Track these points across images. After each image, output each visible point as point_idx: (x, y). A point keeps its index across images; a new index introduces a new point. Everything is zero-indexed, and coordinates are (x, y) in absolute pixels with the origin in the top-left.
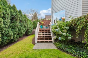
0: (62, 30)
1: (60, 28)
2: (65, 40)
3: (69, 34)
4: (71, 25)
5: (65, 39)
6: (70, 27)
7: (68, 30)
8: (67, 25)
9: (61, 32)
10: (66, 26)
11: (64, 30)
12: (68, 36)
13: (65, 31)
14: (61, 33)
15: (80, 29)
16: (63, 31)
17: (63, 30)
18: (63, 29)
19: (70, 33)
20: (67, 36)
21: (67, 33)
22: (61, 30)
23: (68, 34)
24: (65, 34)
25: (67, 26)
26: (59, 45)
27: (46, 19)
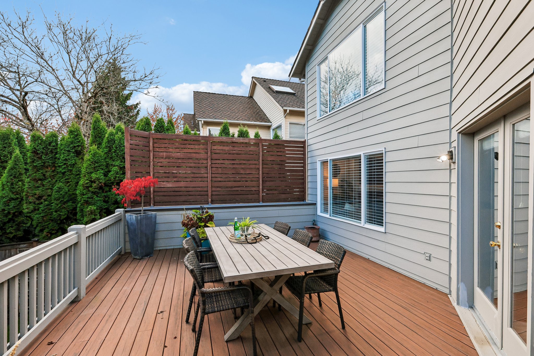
27: (201, 121)
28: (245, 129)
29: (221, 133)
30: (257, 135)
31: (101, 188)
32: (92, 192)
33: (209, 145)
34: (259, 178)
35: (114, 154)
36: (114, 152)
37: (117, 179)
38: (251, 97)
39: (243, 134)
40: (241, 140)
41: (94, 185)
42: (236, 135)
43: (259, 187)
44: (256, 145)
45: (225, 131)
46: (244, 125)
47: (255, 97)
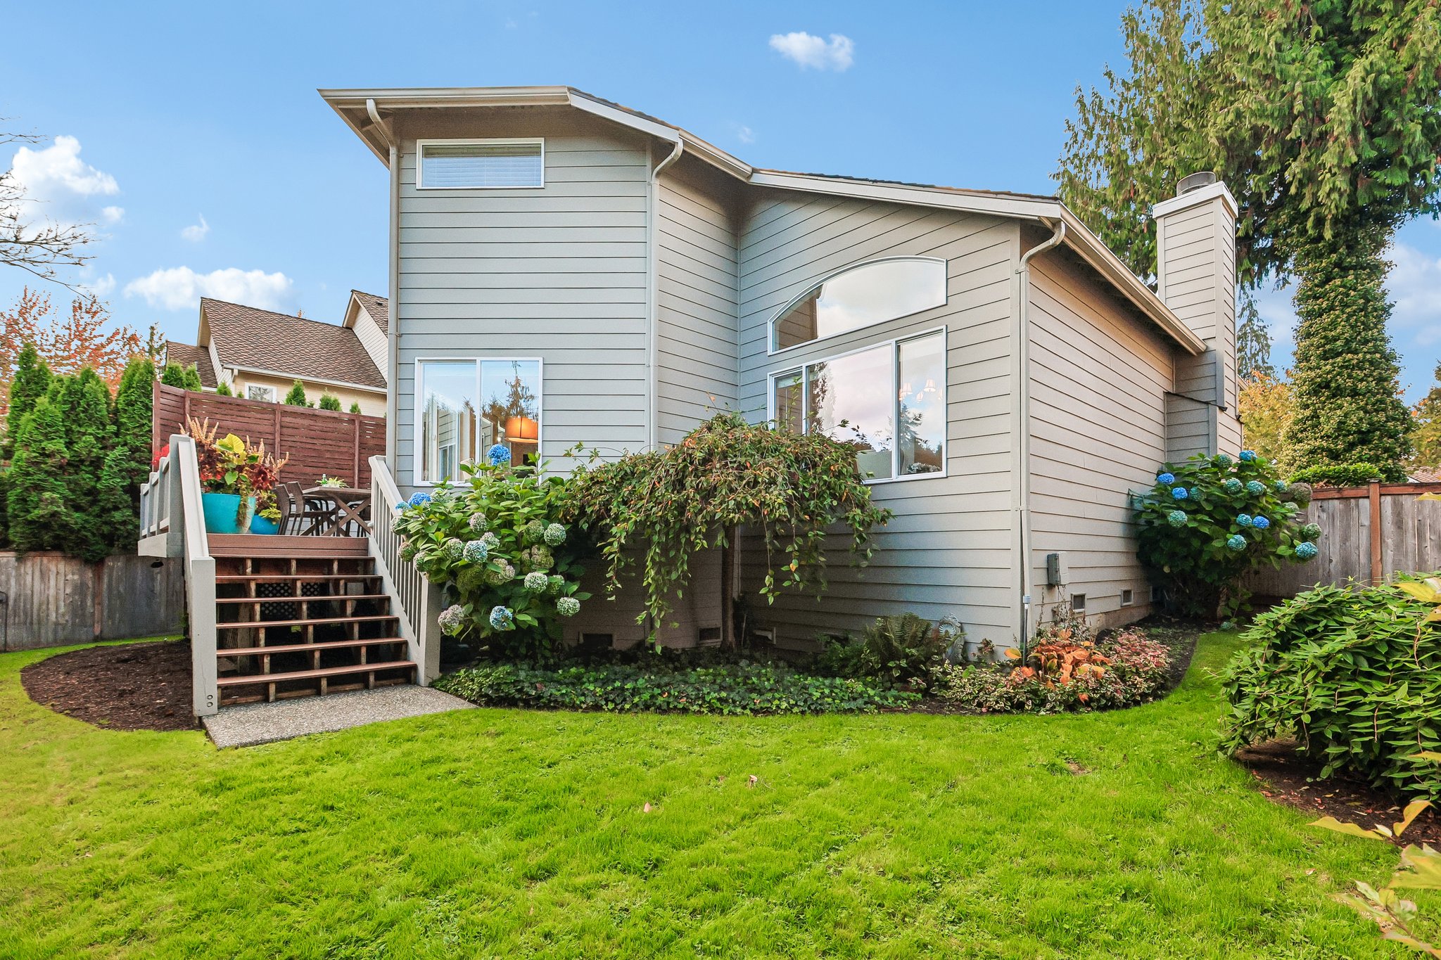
0: (515, 546)
1: (495, 531)
2: (536, 623)
3: (569, 578)
4: (582, 512)
5: (539, 619)
6: (576, 522)
7: (557, 551)
8: (550, 506)
9: (510, 562)
10: (549, 518)
11: (530, 546)
12: (561, 594)
13: (540, 554)
14: (510, 572)
15: (623, 541)
16: (525, 555)
17: (521, 550)
18: (520, 544)
19: (575, 570)
20: (547, 599)
21: (552, 572)
22: (505, 549)
23: (559, 579)
24: (536, 579)
25: (550, 514)
26: (487, 676)
27: (232, 370)
28: (333, 396)
29: (289, 401)
30: (354, 408)
31: (61, 467)
32: (46, 472)
33: (278, 416)
34: (353, 466)
35: (82, 415)
36: (83, 412)
37: (93, 455)
38: (349, 328)
39: (327, 404)
40: (327, 413)
41: (49, 461)
42: (317, 406)
43: (353, 477)
44: (352, 421)
45: (297, 397)
46: (333, 388)
47: (356, 330)
